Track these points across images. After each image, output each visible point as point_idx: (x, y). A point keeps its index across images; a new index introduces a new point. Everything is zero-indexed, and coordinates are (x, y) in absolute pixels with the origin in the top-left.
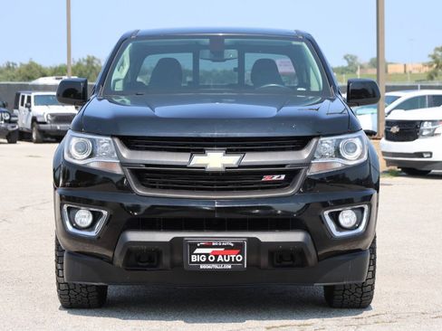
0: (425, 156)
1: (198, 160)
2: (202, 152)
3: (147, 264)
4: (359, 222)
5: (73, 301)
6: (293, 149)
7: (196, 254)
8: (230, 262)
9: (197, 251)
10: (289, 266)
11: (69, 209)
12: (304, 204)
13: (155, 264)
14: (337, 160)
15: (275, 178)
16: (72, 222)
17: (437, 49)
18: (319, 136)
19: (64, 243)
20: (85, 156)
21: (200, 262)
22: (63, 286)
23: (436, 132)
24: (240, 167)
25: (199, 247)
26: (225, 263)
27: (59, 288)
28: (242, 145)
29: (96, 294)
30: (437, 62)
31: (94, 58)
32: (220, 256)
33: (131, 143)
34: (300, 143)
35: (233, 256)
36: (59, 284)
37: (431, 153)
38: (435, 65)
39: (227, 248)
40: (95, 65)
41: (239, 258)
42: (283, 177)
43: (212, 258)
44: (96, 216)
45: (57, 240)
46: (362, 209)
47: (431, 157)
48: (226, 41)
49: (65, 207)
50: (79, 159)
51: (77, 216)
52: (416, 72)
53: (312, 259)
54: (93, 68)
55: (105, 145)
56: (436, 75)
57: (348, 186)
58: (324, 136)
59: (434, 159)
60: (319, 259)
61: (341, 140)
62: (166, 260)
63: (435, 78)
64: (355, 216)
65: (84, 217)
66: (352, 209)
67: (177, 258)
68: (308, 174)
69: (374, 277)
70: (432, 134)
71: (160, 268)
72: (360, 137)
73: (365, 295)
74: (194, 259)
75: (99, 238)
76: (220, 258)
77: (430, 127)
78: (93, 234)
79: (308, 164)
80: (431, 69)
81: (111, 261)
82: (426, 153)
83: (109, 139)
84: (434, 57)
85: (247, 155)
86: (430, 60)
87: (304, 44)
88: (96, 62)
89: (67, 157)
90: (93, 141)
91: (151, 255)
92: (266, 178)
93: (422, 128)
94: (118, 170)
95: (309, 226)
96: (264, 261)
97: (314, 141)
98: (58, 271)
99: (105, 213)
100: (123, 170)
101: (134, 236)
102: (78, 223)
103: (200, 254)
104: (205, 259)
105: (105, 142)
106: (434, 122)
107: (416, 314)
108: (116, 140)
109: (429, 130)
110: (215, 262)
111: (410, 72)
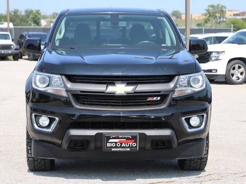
0: (213, 71)
1: (111, 89)
2: (113, 84)
3: (81, 148)
4: (201, 123)
5: (36, 167)
6: (164, 82)
7: (110, 143)
8: (129, 147)
9: (111, 141)
10: (161, 149)
11: (35, 116)
12: (170, 114)
13: (85, 147)
14: (189, 88)
15: (155, 99)
16: (37, 123)
17: (209, 6)
18: (179, 75)
19: (32, 134)
20: (45, 86)
21: (112, 147)
22: (31, 159)
23: (219, 58)
24: (135, 93)
25: (111, 139)
26: (126, 147)
27: (28, 160)
28: (136, 80)
29: (50, 163)
30: (209, 13)
31: (18, 10)
32: (124, 144)
33: (72, 78)
34: (169, 79)
35: (131, 144)
36: (28, 158)
37: (216, 70)
38: (208, 15)
39: (128, 139)
40: (18, 14)
41: (134, 145)
42: (159, 98)
43: (119, 145)
44: (52, 121)
45: (27, 132)
46: (203, 116)
47: (216, 72)
48: (120, 16)
49: (33, 115)
50: (41, 87)
51: (40, 120)
52: (197, 19)
53: (175, 145)
54: (18, 16)
55: (56, 79)
56: (209, 20)
57: (193, 102)
58: (182, 75)
59: (218, 73)
60: (179, 144)
61: (191, 77)
62: (92, 146)
63: (208, 22)
64: (199, 120)
65: (44, 120)
66: (197, 116)
67: (99, 144)
68: (173, 96)
69: (207, 153)
70: (217, 60)
71: (89, 150)
72: (202, 75)
73: (202, 163)
74: (108, 145)
75: (53, 133)
76: (124, 145)
77: (216, 55)
78: (50, 130)
79: (173, 91)
80: (206, 17)
81: (60, 146)
82: (214, 70)
83: (59, 76)
84: (208, 11)
85: (139, 86)
86: (206, 12)
87: (164, 18)
88: (19, 12)
89: (34, 86)
90: (49, 77)
91: (83, 143)
92: (150, 99)
93: (211, 56)
94: (64, 94)
95: (173, 126)
96: (148, 146)
97: (177, 77)
98: (28, 150)
99: (57, 119)
100: (67, 94)
101: (74, 132)
102: (41, 124)
103: (112, 143)
104: (115, 145)
105: (56, 78)
106: (218, 53)
107: (231, 174)
108: (64, 77)
109: (215, 57)
110: (121, 147)
111: (194, 19)
